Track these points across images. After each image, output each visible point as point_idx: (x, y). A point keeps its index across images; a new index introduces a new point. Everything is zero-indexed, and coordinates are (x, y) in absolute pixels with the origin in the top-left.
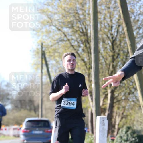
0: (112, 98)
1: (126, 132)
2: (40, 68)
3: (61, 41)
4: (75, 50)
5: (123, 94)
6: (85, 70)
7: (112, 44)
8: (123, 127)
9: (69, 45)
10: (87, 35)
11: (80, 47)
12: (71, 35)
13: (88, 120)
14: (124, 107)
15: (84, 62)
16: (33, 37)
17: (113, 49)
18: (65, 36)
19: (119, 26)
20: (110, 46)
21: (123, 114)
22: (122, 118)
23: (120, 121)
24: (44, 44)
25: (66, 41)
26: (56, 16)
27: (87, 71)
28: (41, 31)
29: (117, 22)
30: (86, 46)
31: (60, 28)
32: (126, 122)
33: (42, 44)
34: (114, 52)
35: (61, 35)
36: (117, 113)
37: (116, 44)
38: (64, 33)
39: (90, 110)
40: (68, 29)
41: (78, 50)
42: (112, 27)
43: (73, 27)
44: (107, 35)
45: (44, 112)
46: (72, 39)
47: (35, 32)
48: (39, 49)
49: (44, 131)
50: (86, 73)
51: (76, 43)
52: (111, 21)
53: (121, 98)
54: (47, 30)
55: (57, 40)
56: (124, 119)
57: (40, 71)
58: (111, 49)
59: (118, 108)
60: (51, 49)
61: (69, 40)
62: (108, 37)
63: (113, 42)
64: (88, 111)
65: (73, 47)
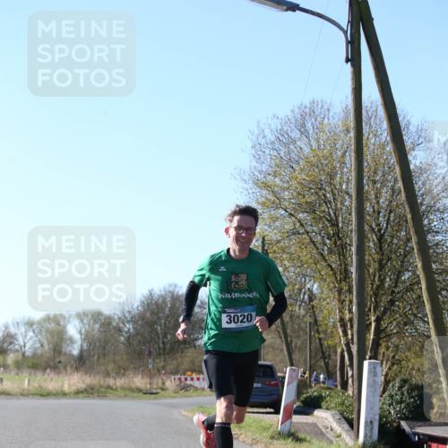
0: (378, 331)
1: (400, 388)
3: (294, 234)
4: (317, 248)
5: (395, 323)
6: (333, 283)
7: (379, 240)
8: (394, 379)
9: (307, 240)
10: (337, 225)
11: (325, 244)
12: (311, 225)
13: (336, 366)
14: (397, 346)
15: (332, 269)
17: (381, 248)
18: (302, 225)
19: (391, 212)
20: (375, 244)
21: (394, 357)
22: (393, 364)
23: (390, 369)
24: (266, 238)
25: (303, 234)
26: (286, 193)
27: (337, 285)
29: (388, 206)
30: (335, 243)
31: (293, 212)
32: (400, 372)
33: (263, 239)
34: (383, 254)
35: (295, 225)
36: (383, 356)
37: (386, 240)
38: (299, 221)
39: (339, 350)
40: (306, 214)
41: (323, 250)
42: (379, 213)
43: (314, 212)
44: (371, 227)
46: (313, 232)
48: (257, 247)
49: (262, 383)
50: (335, 287)
51: (319, 238)
52: (378, 202)
53: (392, 330)
55: (288, 232)
56: (395, 367)
58: (378, 250)
59: (388, 348)
60: (277, 247)
61: (308, 233)
62: (373, 229)
63: (381, 238)
64: (336, 352)
65: (315, 245)
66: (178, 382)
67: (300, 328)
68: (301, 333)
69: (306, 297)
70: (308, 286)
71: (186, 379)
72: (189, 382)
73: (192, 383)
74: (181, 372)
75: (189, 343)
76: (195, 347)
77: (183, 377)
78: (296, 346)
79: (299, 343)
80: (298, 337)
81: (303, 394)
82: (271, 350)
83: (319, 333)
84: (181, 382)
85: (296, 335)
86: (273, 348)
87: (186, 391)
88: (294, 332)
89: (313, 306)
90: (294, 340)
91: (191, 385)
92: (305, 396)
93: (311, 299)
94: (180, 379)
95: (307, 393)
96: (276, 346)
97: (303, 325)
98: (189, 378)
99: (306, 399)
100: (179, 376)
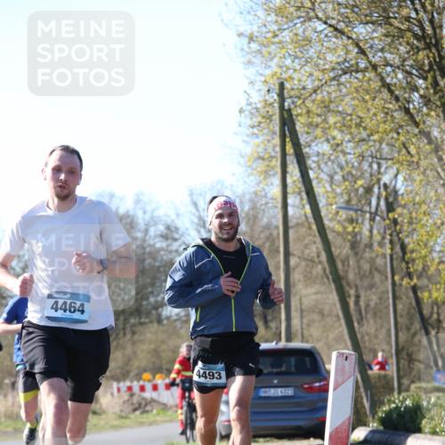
2: (279, 170)
3: (346, 71)
4: (397, 99)
6: (434, 169)
9: (376, 84)
11: (415, 89)
12: (382, 50)
15: (431, 141)
16: (250, 62)
18: (362, 52)
24: (287, 85)
25: (365, 70)
28: (276, 40)
30: (435, 84)
31: (341, 25)
33: (282, 86)
35: (348, 52)
38: (356, 44)
41: (410, 100)
43: (388, 21)
45: (296, 322)
46: (387, 64)
47: (254, 46)
48: (271, 104)
49: (295, 387)
50: (440, 178)
51: (400, 76)
54: (296, 35)
55: (333, 69)
57: (277, 181)
60: (314, 101)
61: (375, 67)
65: (391, 92)
66: (126, 396)
67: (375, 268)
68: (377, 277)
69: (382, 203)
70: (386, 179)
71: (142, 389)
72: (149, 394)
73: (154, 395)
74: (132, 374)
75: (148, 314)
76: (159, 321)
77: (136, 386)
78: (367, 306)
79: (374, 299)
80: (371, 287)
81: (382, 403)
82: (316, 317)
83: (410, 275)
84: (132, 395)
85: (366, 282)
86: (321, 313)
87: (145, 412)
88: (362, 278)
89: (395, 222)
90: (362, 293)
91: (153, 400)
92: (386, 408)
93: (390, 207)
94: (130, 389)
95: (389, 401)
96: (327, 309)
97: (379, 261)
98: (149, 386)
99: (389, 413)
100: (128, 383)
